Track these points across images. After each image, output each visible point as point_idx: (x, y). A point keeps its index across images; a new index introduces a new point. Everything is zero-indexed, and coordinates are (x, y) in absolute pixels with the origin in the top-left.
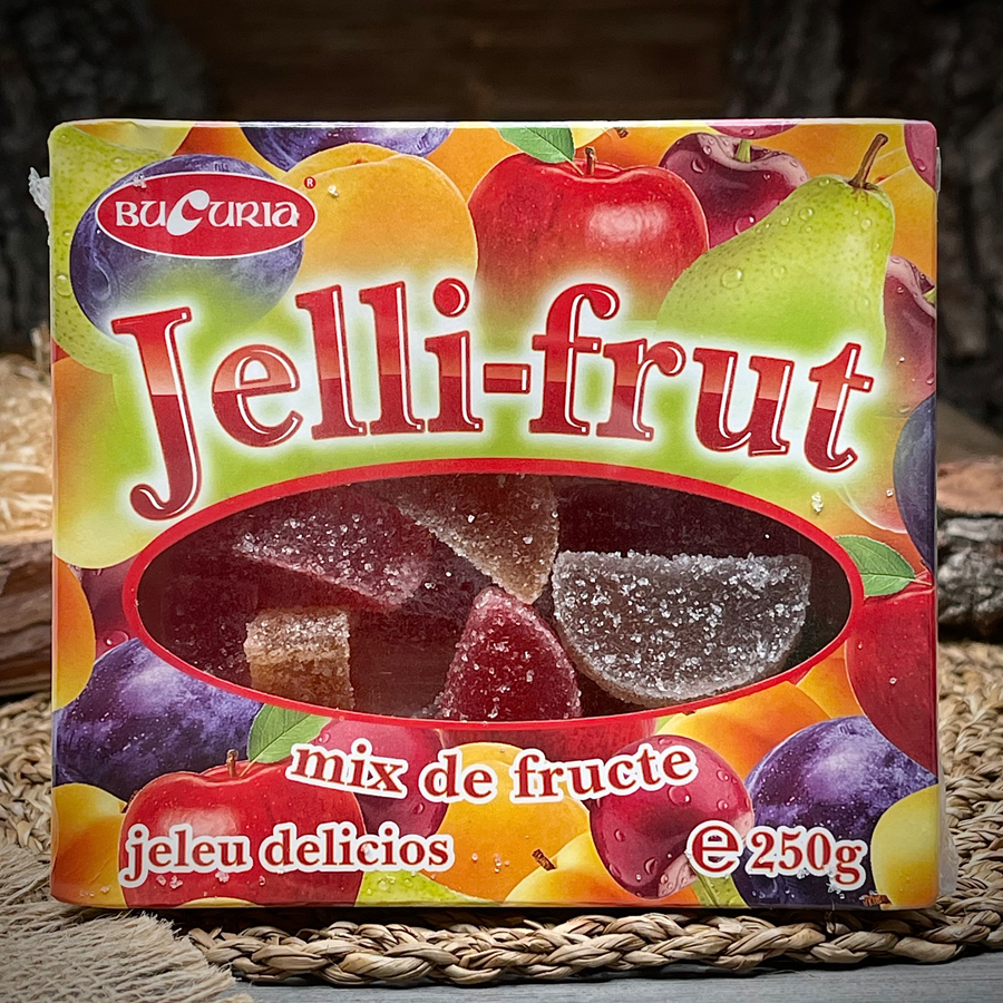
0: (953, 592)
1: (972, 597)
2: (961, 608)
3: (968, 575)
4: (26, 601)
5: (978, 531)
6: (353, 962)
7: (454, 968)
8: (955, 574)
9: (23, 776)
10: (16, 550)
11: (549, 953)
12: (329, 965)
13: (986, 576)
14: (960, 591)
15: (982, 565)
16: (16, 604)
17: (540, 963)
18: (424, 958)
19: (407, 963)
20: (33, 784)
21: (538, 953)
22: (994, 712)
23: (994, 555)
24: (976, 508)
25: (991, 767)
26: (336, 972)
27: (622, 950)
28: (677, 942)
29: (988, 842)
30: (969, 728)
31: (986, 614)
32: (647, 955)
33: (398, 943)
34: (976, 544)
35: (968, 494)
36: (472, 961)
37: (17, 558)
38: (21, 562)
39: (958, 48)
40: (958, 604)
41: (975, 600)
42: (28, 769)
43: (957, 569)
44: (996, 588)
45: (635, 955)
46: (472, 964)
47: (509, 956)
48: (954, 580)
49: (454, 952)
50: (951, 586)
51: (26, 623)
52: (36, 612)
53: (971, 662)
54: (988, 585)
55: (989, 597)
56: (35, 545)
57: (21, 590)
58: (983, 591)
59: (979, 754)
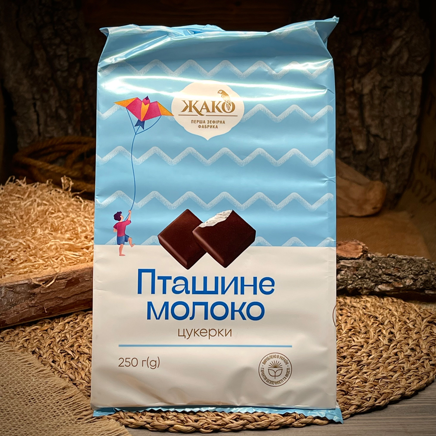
0: (341, 282)
1: (346, 284)
2: (343, 287)
3: (346, 277)
4: (72, 289)
5: (349, 264)
6: (176, 427)
7: (202, 429)
8: (342, 277)
9: (78, 351)
10: (69, 274)
11: (225, 425)
12: (169, 427)
13: (351, 278)
14: (343, 282)
15: (349, 274)
16: (69, 290)
17: (223, 428)
18: (194, 427)
19: (190, 428)
20: (81, 354)
21: (223, 425)
22: (348, 331)
23: (354, 271)
24: (349, 256)
25: (345, 354)
26: (171, 429)
27: (244, 425)
28: (258, 423)
29: (341, 383)
30: (340, 338)
31: (350, 288)
32: (250, 426)
33: (187, 422)
34: (348, 267)
35: (347, 251)
36: (206, 427)
37: (70, 277)
38: (70, 278)
39: (360, 48)
40: (343, 286)
41: (347, 285)
42: (79, 349)
43: (343, 276)
44: (354, 281)
45: (247, 426)
46: (206, 428)
47: (216, 427)
48: (341, 279)
49: (201, 425)
50: (341, 281)
51: (72, 295)
52: (75, 292)
53: (345, 304)
54: (351, 280)
55: (351, 284)
56: (74, 272)
57: (71, 286)
58: (349, 282)
59: (342, 348)
